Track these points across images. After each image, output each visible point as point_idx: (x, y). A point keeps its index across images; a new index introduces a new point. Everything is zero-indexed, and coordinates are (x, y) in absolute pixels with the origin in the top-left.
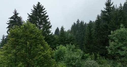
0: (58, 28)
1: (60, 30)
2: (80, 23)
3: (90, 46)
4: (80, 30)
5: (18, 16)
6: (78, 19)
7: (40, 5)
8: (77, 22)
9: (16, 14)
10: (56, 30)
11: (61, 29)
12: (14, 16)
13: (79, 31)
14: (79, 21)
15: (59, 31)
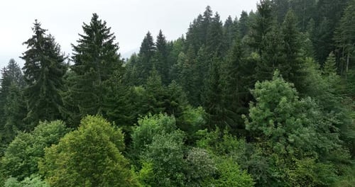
0: (148, 35)
1: (155, 40)
2: (212, 17)
3: (215, 107)
4: (209, 44)
5: (44, 36)
6: (208, 7)
7: (98, 19)
8: (205, 13)
9: (39, 32)
10: (145, 40)
11: (158, 37)
12: (34, 37)
13: (207, 47)
14: (210, 11)
15: (153, 44)
